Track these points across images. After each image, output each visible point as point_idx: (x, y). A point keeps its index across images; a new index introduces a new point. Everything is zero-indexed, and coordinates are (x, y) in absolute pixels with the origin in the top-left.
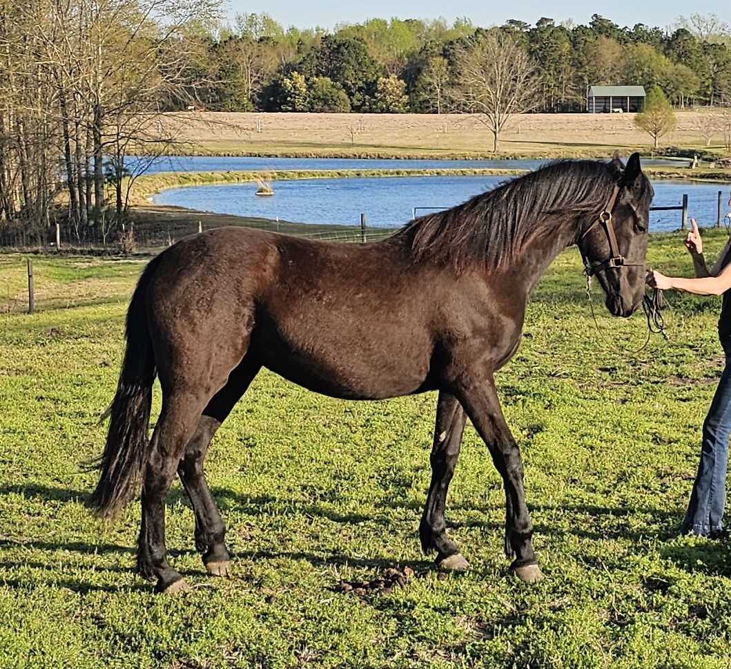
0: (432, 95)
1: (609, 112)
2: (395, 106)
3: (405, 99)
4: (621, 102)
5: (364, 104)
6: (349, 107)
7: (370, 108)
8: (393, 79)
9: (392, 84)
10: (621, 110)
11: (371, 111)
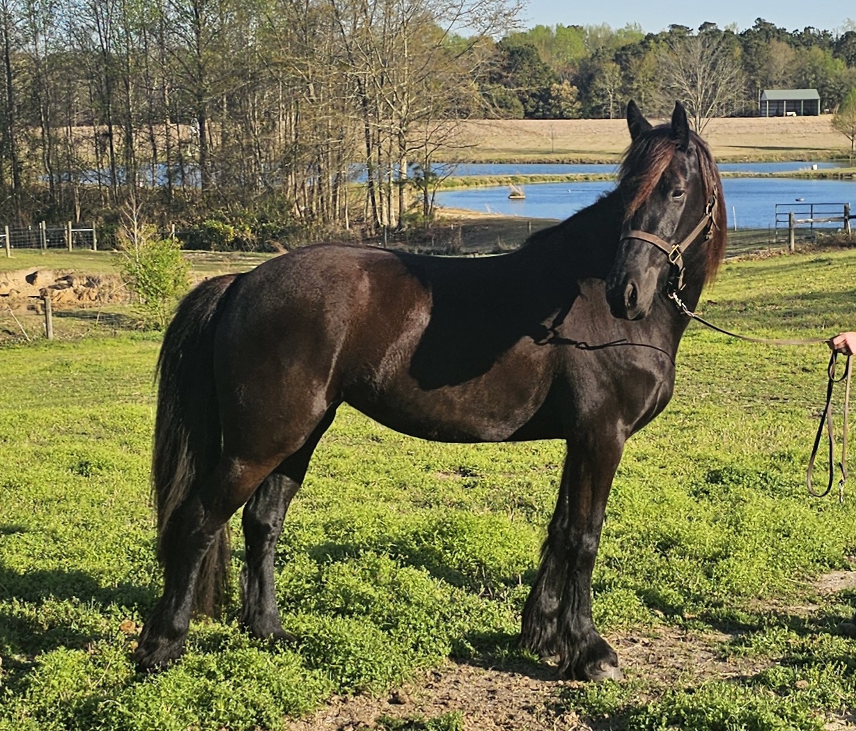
0: (605, 100)
1: (782, 116)
2: (569, 112)
3: (578, 105)
4: (794, 106)
5: (537, 110)
6: (523, 115)
7: (544, 115)
8: (566, 86)
9: (565, 90)
10: (794, 114)
11: (544, 117)
